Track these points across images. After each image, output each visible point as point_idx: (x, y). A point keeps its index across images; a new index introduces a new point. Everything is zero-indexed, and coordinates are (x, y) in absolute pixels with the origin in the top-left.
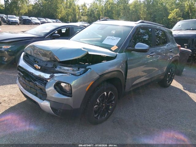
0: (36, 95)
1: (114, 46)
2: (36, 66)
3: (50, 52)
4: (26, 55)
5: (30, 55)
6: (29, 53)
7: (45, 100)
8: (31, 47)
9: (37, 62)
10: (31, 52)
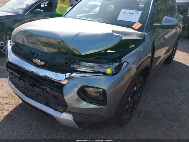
0: (47, 104)
1: (135, 23)
2: (37, 61)
3: (59, 41)
4: (16, 46)
5: (22, 45)
6: (20, 41)
7: (65, 111)
8: (23, 33)
9: (36, 55)
10: (23, 40)
